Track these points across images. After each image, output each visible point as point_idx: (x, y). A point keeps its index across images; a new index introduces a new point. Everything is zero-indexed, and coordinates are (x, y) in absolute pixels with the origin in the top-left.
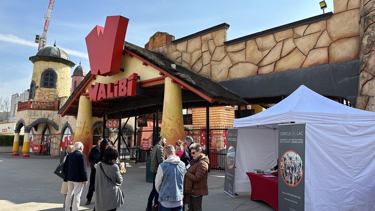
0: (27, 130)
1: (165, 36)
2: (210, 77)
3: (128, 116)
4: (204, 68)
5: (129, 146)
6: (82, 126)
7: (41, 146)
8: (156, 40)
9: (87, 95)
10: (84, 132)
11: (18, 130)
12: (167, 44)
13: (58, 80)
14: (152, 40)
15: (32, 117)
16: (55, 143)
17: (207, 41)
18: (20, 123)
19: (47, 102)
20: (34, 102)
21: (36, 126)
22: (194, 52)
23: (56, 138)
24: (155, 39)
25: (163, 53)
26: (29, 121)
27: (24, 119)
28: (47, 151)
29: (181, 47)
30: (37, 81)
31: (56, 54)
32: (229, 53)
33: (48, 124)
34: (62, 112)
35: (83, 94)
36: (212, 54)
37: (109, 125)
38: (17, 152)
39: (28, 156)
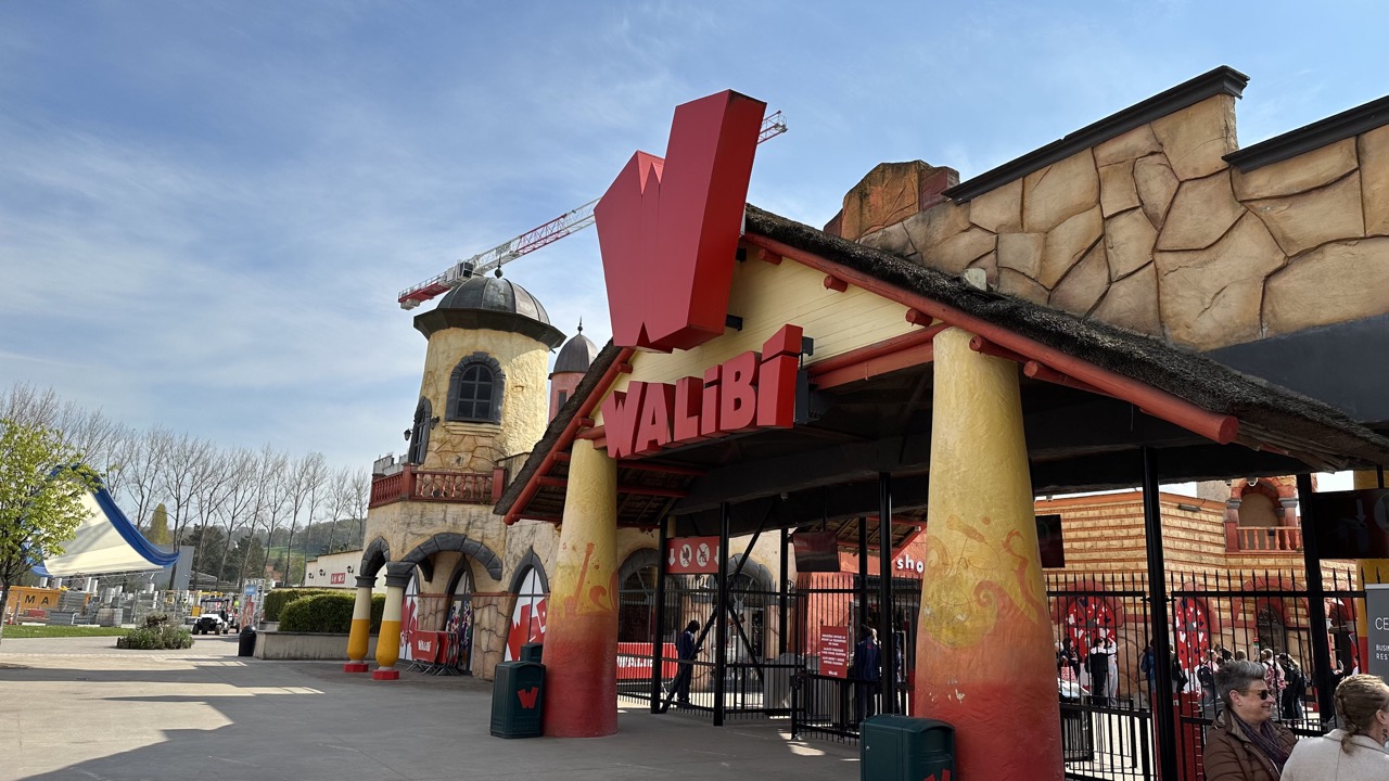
0: (399, 579)
1: (914, 177)
2: (1156, 328)
3: (756, 527)
4: (1121, 289)
6: (578, 561)
7: (441, 638)
8: (872, 199)
9: (598, 437)
10: (587, 588)
11: (368, 579)
12: (922, 209)
13: (505, 394)
14: (856, 201)
15: (414, 529)
16: (487, 627)
17: (1131, 166)
18: (374, 551)
19: (467, 475)
20: (423, 474)
21: (427, 561)
22: (1061, 220)
23: (493, 609)
24: (866, 195)
25: (905, 247)
26: (404, 544)
27: (387, 535)
28: (460, 657)
29: (992, 210)
30: (436, 398)
31: (502, 302)
32: (1260, 205)
33: (468, 557)
34: (507, 505)
35: (584, 434)
36: (1158, 222)
37: (682, 559)
38: (362, 657)
39: (393, 674)
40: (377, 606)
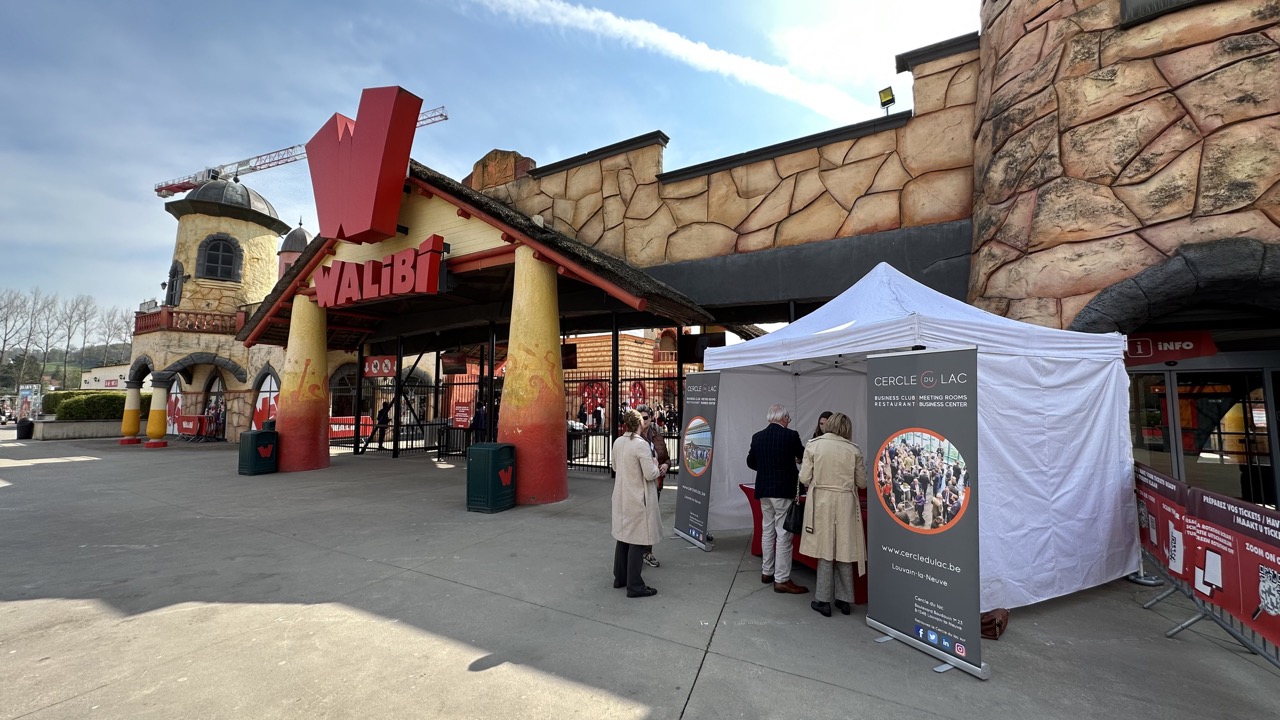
0: (163, 382)
3: (421, 350)
4: (609, 234)
5: (421, 419)
6: (300, 369)
7: (201, 420)
8: (489, 169)
9: (312, 294)
10: (306, 386)
11: (136, 381)
12: (516, 178)
13: (244, 262)
15: (173, 350)
16: (237, 411)
18: (140, 364)
19: (215, 315)
20: (178, 313)
21: (188, 370)
22: (583, 196)
23: (241, 401)
26: (166, 359)
27: (151, 353)
30: (186, 261)
31: (240, 200)
33: (220, 368)
34: (246, 335)
35: (302, 291)
36: (627, 203)
37: (373, 369)
38: (135, 434)
39: (163, 443)
40: (145, 402)
